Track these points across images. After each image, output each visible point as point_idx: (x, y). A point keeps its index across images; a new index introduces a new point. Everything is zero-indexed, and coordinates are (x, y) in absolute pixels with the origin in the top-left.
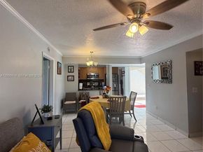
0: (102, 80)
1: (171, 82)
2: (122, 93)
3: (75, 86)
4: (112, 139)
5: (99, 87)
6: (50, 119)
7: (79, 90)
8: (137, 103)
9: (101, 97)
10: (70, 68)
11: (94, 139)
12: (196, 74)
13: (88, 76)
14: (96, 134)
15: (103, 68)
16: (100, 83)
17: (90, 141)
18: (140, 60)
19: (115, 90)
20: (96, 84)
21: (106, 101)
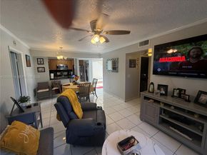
0: (71, 70)
1: (117, 72)
2: (87, 80)
3: (46, 77)
4: (83, 111)
5: (69, 76)
6: (29, 107)
7: (51, 79)
8: (98, 85)
9: (71, 84)
10: (40, 61)
11: (72, 114)
12: (130, 67)
13: (57, 67)
14: (73, 111)
15: (71, 61)
16: (69, 73)
17: (69, 116)
18: (99, 56)
19: (82, 78)
20: (66, 73)
21: (76, 87)
